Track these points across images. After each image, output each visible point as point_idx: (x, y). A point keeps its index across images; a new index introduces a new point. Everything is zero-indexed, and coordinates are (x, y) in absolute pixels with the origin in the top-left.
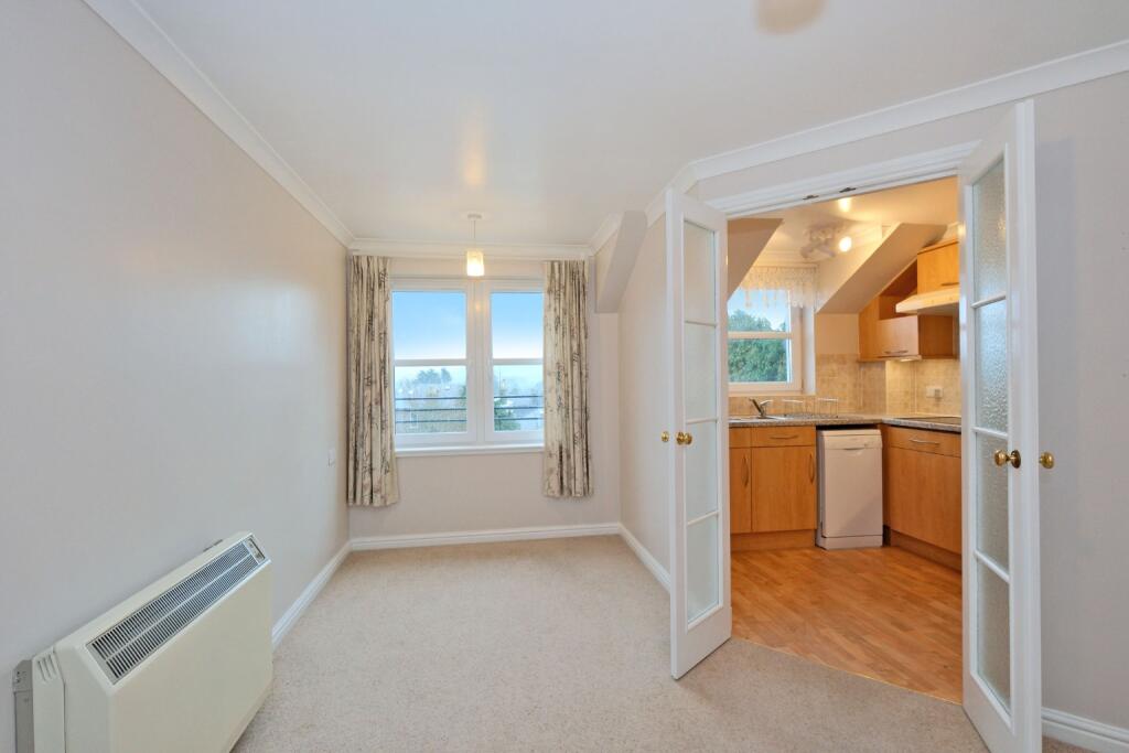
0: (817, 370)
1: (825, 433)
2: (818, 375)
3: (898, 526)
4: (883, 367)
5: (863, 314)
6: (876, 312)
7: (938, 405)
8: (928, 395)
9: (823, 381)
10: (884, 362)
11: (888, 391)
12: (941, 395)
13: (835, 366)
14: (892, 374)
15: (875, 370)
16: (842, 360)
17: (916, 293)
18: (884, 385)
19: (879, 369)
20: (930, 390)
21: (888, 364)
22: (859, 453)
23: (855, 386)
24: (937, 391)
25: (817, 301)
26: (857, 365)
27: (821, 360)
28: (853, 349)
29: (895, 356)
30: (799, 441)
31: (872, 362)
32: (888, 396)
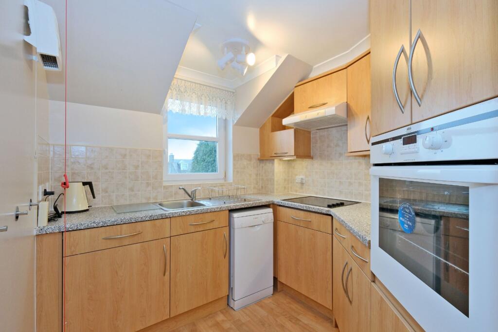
0: (234, 165)
1: (236, 215)
2: (234, 168)
3: (282, 279)
4: (273, 164)
5: (262, 129)
6: (269, 127)
7: (302, 188)
8: (297, 181)
9: (238, 172)
10: (274, 160)
11: (276, 179)
12: (304, 182)
13: (245, 162)
14: (278, 167)
15: (268, 165)
16: (249, 158)
17: (293, 114)
18: (273, 174)
19: (271, 164)
20: (298, 178)
21: (276, 161)
22: (258, 228)
23: (257, 175)
24: (302, 179)
25: (234, 117)
26: (258, 162)
27: (237, 157)
28: (256, 152)
29: (279, 156)
30: (216, 224)
31: (267, 160)
32: (275, 183)
